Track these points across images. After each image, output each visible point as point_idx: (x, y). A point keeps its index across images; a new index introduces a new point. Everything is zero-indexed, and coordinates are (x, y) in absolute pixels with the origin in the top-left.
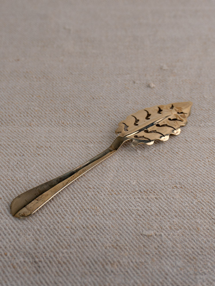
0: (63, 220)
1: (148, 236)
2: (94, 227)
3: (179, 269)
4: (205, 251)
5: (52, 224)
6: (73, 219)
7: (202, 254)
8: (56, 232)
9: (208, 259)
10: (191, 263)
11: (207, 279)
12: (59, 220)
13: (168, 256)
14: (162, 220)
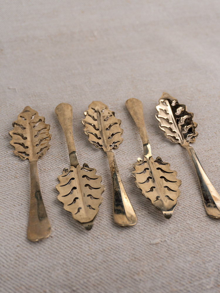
0: (81, 250)
1: (156, 244)
2: (110, 249)
3: (191, 263)
4: (204, 244)
5: (74, 256)
6: (89, 247)
7: (203, 247)
8: (80, 261)
9: (208, 250)
10: (197, 256)
11: (214, 265)
12: (78, 251)
13: (178, 255)
14: (161, 228)
